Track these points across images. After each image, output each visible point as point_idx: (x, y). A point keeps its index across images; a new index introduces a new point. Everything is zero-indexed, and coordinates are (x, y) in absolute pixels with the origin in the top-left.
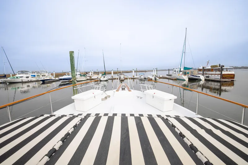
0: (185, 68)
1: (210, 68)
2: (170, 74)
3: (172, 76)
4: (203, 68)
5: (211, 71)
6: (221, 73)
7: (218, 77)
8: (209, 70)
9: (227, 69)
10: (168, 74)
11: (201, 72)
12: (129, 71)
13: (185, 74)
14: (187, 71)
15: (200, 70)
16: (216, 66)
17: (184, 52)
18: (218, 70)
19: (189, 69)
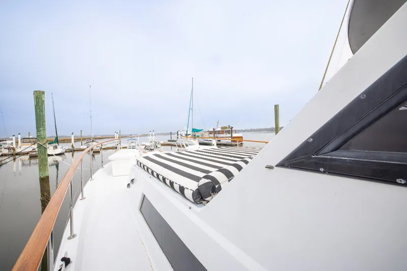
0: (194, 130)
1: (220, 129)
2: (172, 139)
3: (177, 142)
4: (214, 129)
5: (222, 134)
6: (232, 135)
7: (229, 141)
8: (219, 132)
9: (236, 132)
10: (170, 139)
11: (212, 135)
12: (100, 137)
13: (194, 137)
14: (197, 134)
15: (211, 133)
16: (226, 128)
17: (191, 109)
18: (228, 132)
19: (198, 131)
